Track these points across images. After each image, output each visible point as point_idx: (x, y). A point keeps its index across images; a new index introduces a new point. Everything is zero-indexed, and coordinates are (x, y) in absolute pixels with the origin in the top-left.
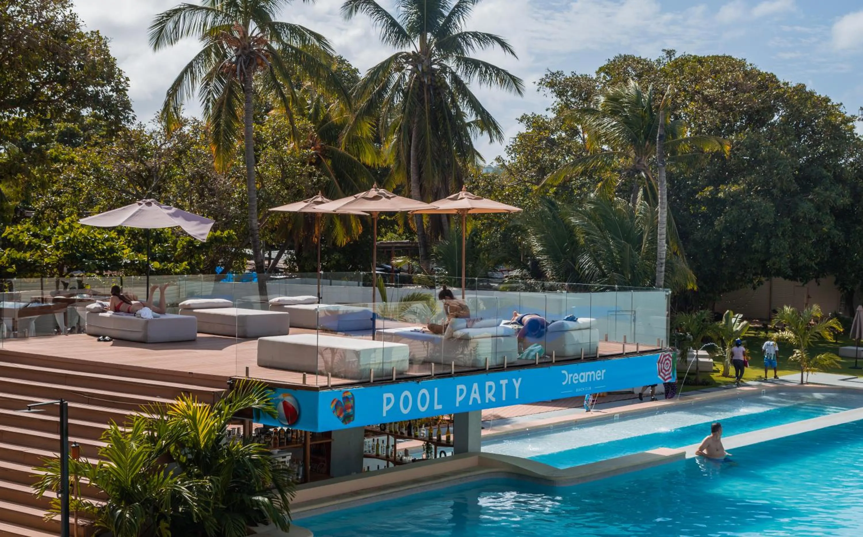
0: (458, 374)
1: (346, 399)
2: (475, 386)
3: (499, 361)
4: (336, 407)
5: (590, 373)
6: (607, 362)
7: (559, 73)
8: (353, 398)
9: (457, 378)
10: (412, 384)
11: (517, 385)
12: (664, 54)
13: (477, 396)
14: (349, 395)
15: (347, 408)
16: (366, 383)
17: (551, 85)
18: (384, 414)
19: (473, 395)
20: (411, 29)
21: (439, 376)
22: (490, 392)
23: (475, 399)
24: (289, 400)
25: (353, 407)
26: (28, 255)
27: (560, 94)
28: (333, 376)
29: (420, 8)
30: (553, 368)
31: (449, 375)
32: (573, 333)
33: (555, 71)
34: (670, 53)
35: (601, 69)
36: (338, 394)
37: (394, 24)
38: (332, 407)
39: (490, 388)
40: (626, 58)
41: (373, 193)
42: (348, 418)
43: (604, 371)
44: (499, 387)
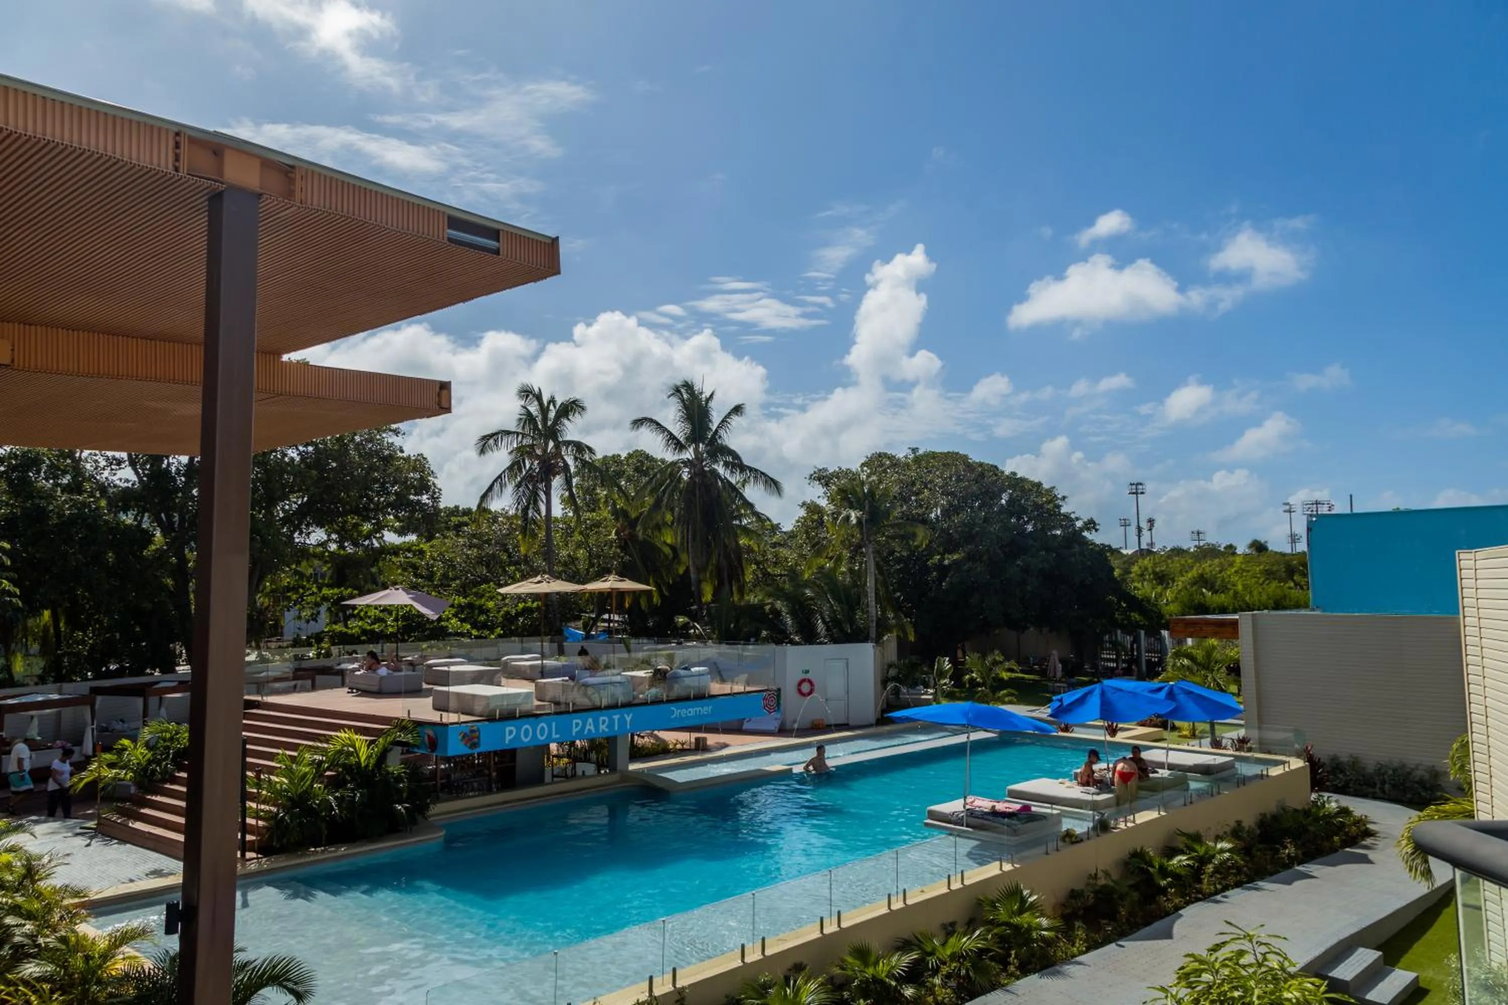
0: (575, 711)
1: (473, 731)
2: (590, 720)
3: (614, 702)
4: (464, 737)
5: (698, 709)
6: (714, 700)
7: (825, 470)
8: (479, 730)
9: (573, 715)
10: (532, 719)
11: (628, 719)
12: (910, 451)
13: (592, 728)
14: (475, 728)
15: (473, 738)
16: (491, 718)
17: (819, 479)
18: (507, 742)
19: (588, 727)
20: (687, 439)
21: (557, 713)
22: (603, 724)
23: (589, 730)
24: (431, 733)
25: (478, 738)
26: (376, 626)
27: (827, 485)
28: (463, 713)
29: (693, 424)
30: (662, 706)
31: (568, 712)
32: (686, 679)
33: (821, 468)
34: (914, 450)
35: (863, 465)
36: (465, 729)
37: (672, 437)
38: (460, 737)
39: (604, 722)
40: (880, 455)
41: (539, 578)
42: (474, 746)
43: (710, 707)
44: (612, 721)
